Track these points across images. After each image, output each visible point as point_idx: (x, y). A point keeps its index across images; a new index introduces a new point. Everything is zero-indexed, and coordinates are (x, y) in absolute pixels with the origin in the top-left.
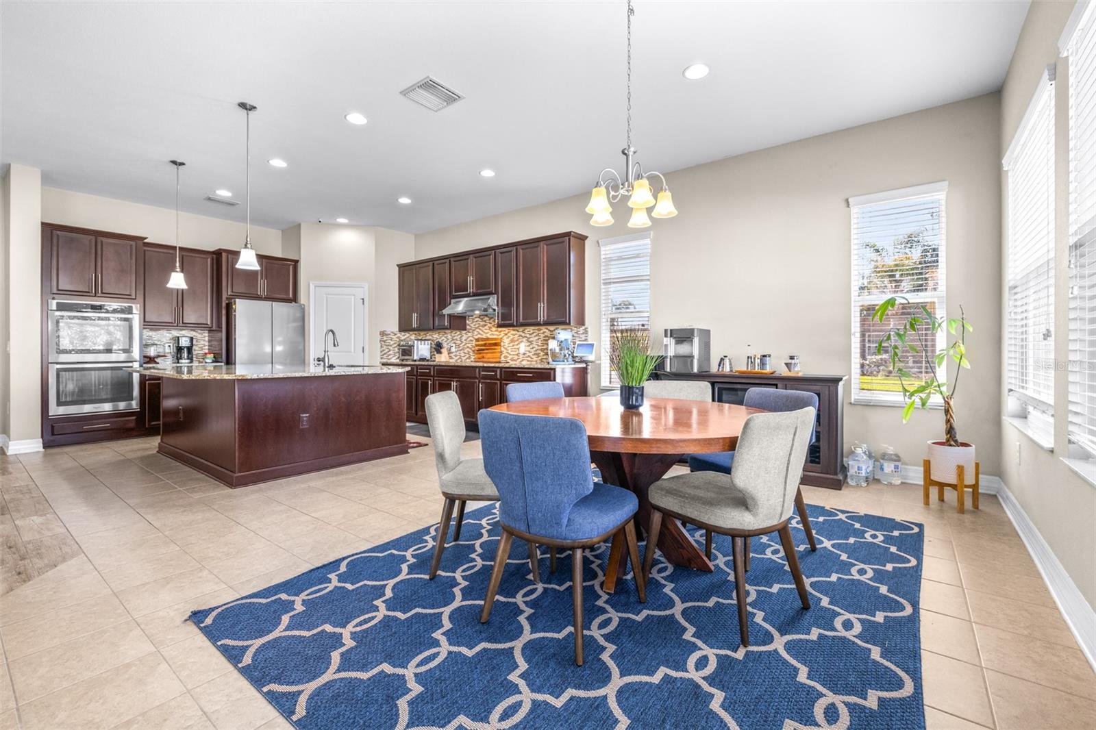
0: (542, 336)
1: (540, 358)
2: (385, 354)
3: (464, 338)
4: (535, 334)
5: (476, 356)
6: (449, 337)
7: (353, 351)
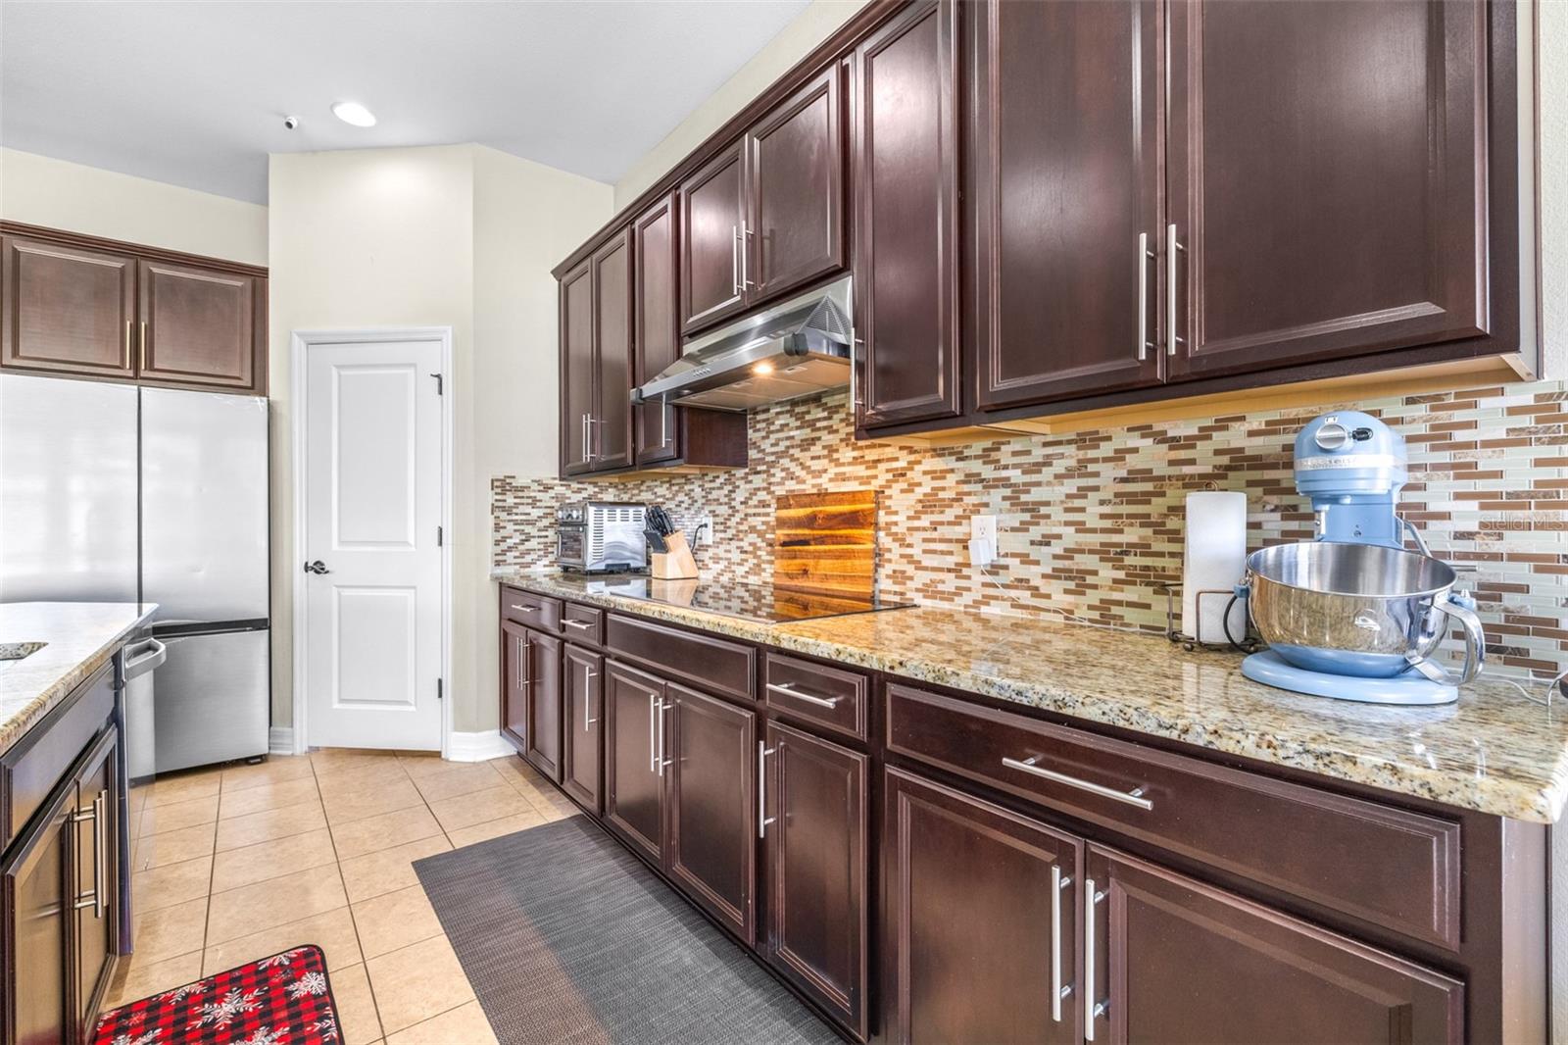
0: (1109, 473)
1: (1093, 597)
2: (510, 549)
3: (740, 496)
4: (1059, 466)
5: (780, 565)
6: (698, 492)
7: (412, 542)
